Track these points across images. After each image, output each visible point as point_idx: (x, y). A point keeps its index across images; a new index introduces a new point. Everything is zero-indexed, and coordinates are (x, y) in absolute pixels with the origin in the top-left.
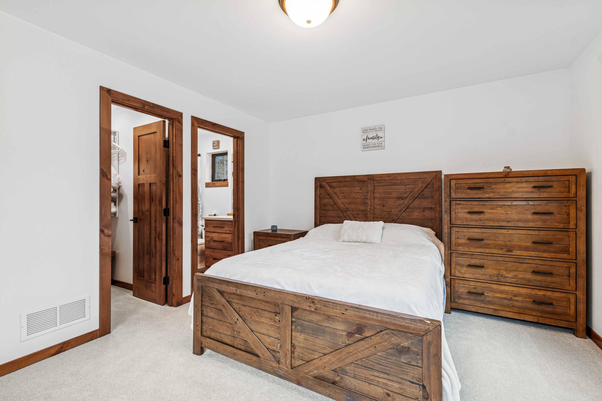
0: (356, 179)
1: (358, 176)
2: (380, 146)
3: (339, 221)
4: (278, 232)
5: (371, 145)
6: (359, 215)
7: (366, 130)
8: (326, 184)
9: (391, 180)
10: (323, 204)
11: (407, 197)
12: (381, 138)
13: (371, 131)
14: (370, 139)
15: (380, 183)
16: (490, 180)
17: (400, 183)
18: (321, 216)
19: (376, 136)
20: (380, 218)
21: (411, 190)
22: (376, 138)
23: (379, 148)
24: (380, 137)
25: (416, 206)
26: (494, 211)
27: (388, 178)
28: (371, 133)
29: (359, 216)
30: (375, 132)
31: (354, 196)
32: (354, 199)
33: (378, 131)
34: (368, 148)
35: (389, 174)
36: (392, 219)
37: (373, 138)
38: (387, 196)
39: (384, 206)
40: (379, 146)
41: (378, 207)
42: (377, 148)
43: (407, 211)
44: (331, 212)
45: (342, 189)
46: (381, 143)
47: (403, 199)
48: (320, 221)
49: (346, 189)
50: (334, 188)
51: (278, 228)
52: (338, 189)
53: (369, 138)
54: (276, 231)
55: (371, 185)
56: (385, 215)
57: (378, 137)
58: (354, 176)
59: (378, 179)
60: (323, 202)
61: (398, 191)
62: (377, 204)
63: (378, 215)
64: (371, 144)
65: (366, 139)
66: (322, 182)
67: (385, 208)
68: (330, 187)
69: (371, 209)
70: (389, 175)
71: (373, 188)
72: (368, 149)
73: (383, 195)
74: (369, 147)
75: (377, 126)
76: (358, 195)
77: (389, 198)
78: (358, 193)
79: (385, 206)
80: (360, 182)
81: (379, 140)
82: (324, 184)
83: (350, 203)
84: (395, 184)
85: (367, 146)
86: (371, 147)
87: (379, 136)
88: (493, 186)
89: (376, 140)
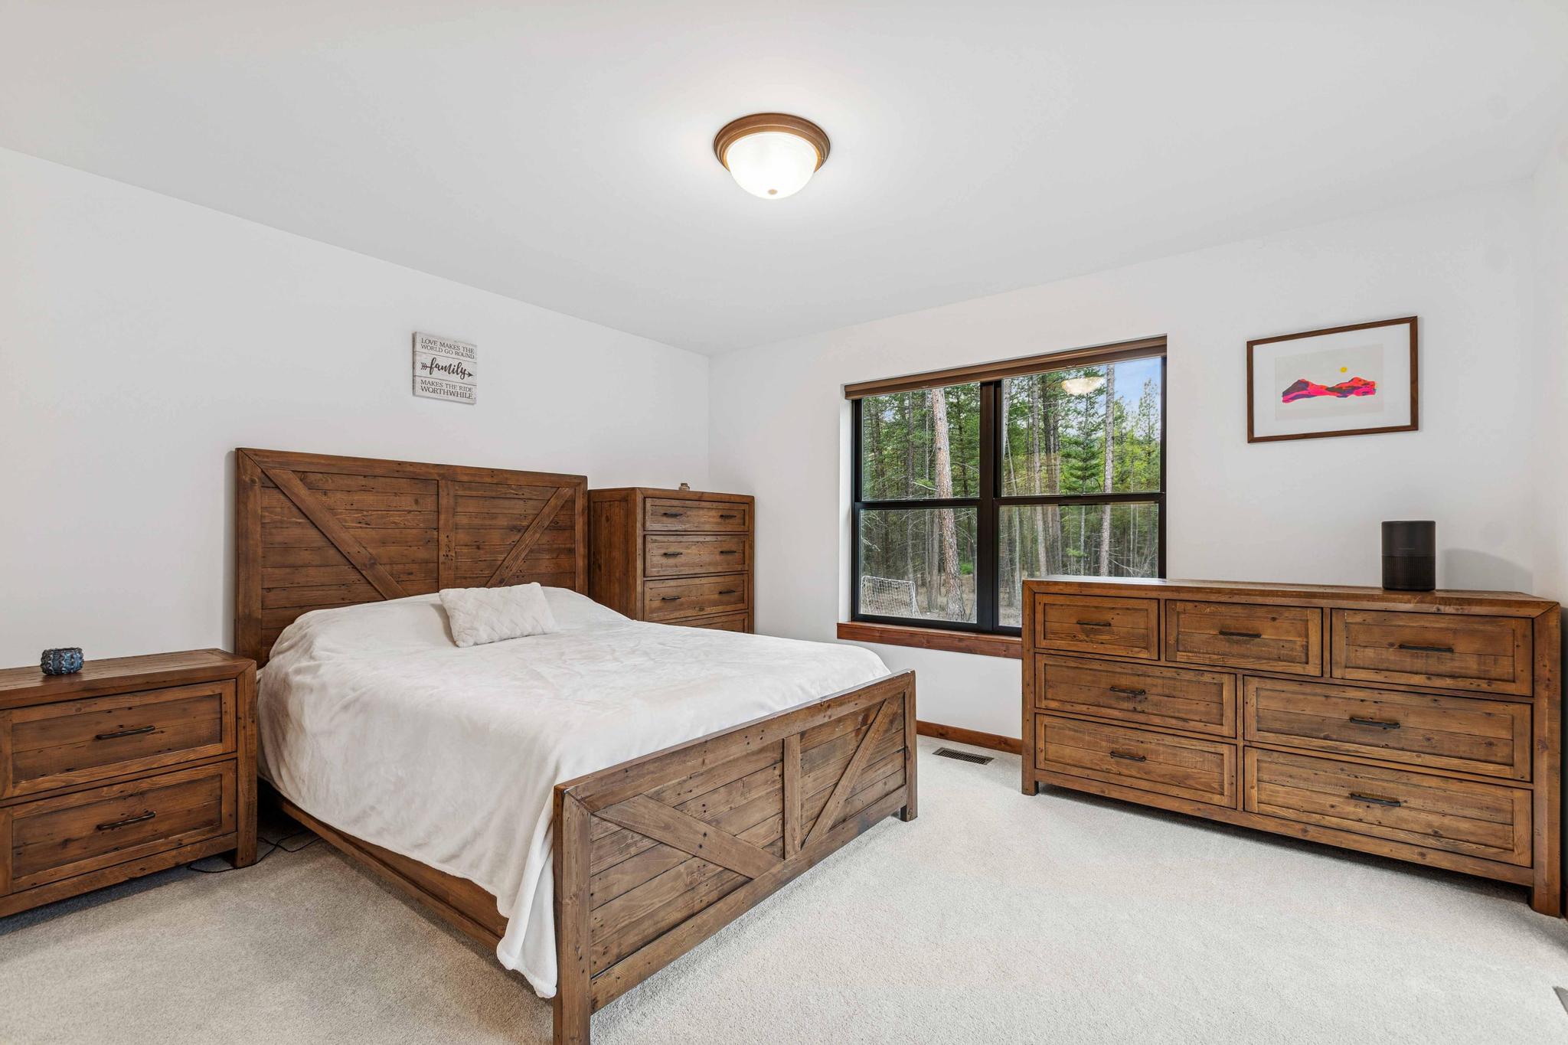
0: (404, 472)
1: (412, 464)
2: (466, 396)
3: (343, 599)
4: (88, 676)
5: (444, 387)
6: (411, 574)
7: (430, 341)
8: (292, 475)
9: (495, 486)
10: (279, 543)
11: (529, 526)
12: (470, 375)
13: (444, 349)
14: (442, 369)
15: (470, 489)
16: (687, 502)
17: (514, 494)
18: (269, 590)
19: (458, 368)
20: (470, 578)
21: (536, 512)
22: (457, 371)
23: (464, 400)
24: (466, 372)
25: (544, 547)
26: (689, 551)
27: (488, 480)
28: (443, 354)
29: (412, 577)
30: (454, 356)
31: (397, 519)
32: (397, 530)
33: (462, 355)
34: (434, 391)
35: (493, 470)
36: (499, 579)
37: (447, 369)
38: (488, 522)
39: (478, 548)
40: (463, 395)
41: (465, 550)
42: (459, 399)
43: (529, 558)
44: (312, 571)
45: (356, 498)
46: (470, 390)
47: (519, 531)
48: (262, 605)
49: (369, 498)
50: (325, 494)
51: (85, 658)
52: (339, 495)
53: (437, 366)
54: (73, 673)
55: (448, 494)
56: (482, 571)
57: (461, 372)
58: (400, 463)
59: (465, 478)
60: (279, 539)
61: (511, 511)
62: (462, 543)
63: (465, 571)
64: (444, 382)
65: (431, 368)
66: (274, 468)
67: (482, 552)
68: (310, 487)
69: (447, 556)
70: (493, 472)
71: (452, 501)
72: (433, 395)
73: (477, 522)
74: (439, 391)
75: (461, 342)
76: (409, 517)
77: (492, 527)
78: (410, 512)
79: (481, 547)
80: (416, 481)
81: (465, 380)
82: (285, 477)
83: (384, 543)
84: (503, 496)
85: (433, 387)
86: (442, 392)
87: (465, 370)
88: (689, 513)
89: (455, 378)
